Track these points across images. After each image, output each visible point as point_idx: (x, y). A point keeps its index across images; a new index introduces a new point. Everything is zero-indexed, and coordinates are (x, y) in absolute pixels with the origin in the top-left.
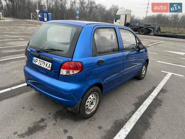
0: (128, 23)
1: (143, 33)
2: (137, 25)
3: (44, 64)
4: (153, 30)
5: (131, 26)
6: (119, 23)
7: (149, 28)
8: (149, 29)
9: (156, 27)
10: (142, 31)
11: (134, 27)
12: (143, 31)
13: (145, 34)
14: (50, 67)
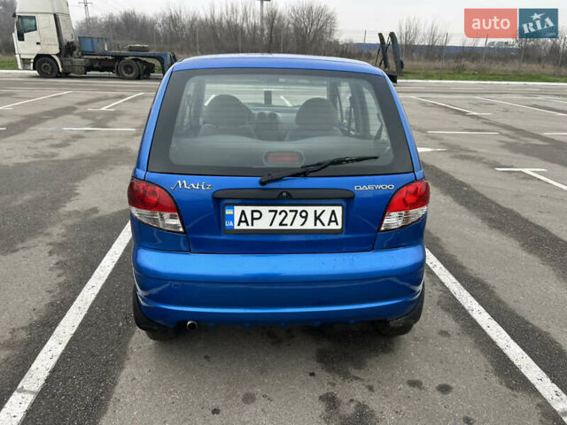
0: (68, 43)
1: (131, 75)
2: (106, 49)
3: (306, 217)
4: (157, 63)
5: (83, 55)
6: (38, 43)
7: (145, 59)
8: (145, 62)
9: (166, 55)
10: (128, 68)
11: (95, 57)
12: (129, 70)
13: (138, 78)
14: (336, 221)
